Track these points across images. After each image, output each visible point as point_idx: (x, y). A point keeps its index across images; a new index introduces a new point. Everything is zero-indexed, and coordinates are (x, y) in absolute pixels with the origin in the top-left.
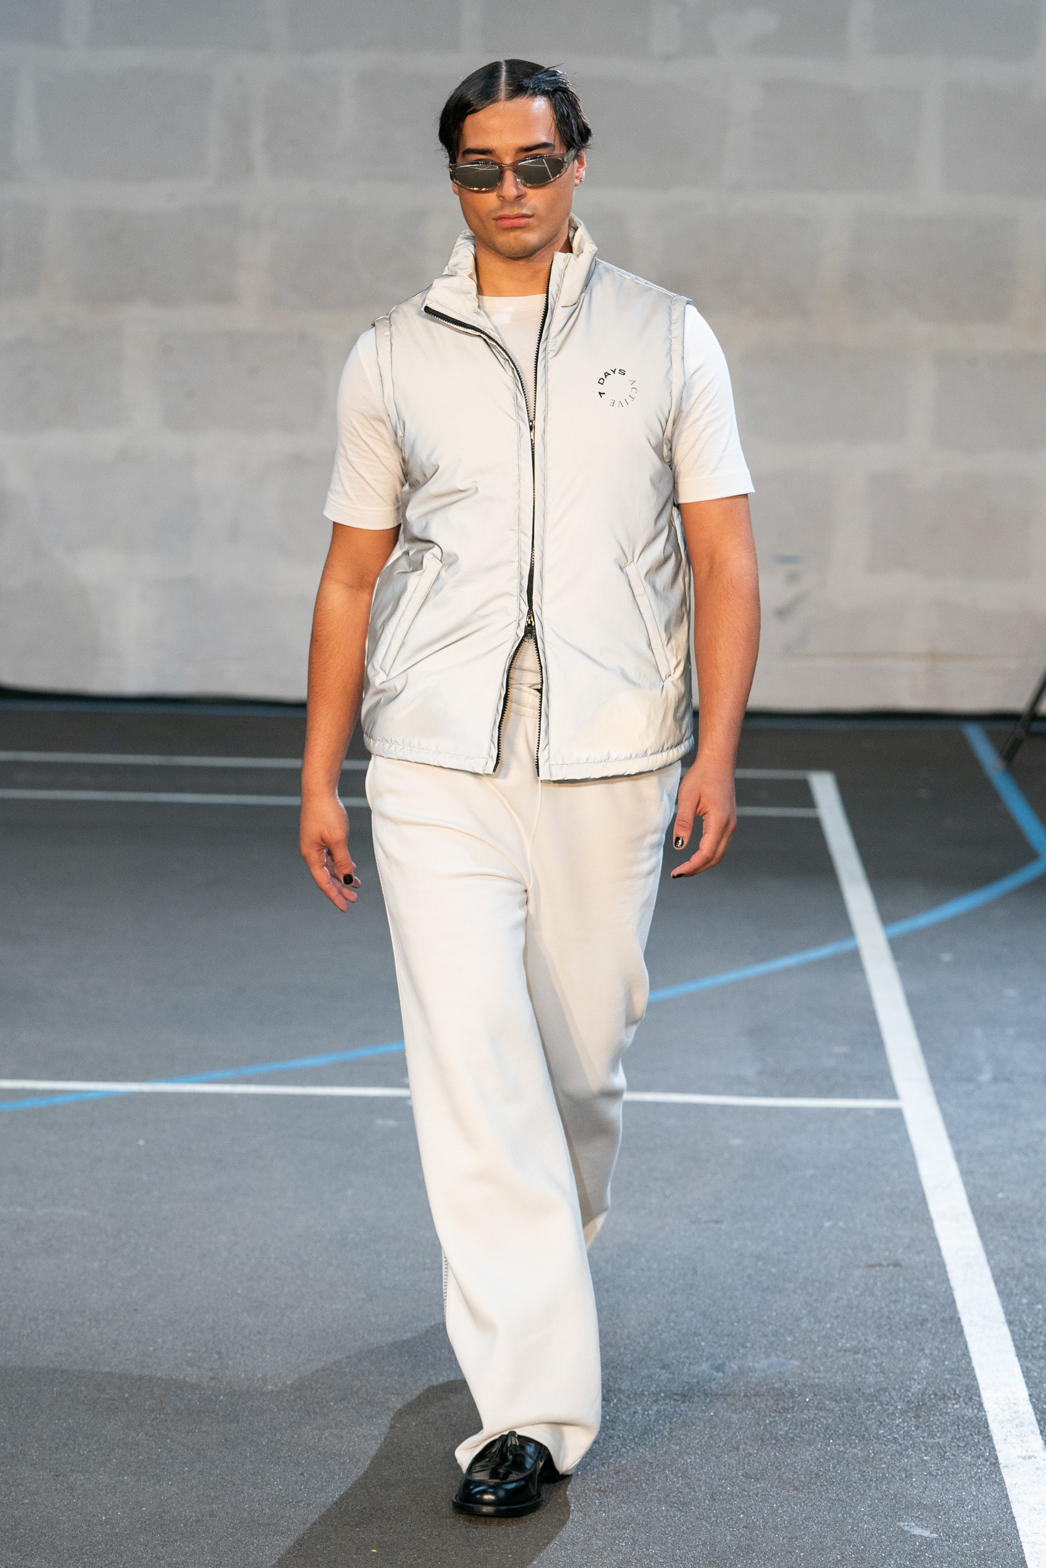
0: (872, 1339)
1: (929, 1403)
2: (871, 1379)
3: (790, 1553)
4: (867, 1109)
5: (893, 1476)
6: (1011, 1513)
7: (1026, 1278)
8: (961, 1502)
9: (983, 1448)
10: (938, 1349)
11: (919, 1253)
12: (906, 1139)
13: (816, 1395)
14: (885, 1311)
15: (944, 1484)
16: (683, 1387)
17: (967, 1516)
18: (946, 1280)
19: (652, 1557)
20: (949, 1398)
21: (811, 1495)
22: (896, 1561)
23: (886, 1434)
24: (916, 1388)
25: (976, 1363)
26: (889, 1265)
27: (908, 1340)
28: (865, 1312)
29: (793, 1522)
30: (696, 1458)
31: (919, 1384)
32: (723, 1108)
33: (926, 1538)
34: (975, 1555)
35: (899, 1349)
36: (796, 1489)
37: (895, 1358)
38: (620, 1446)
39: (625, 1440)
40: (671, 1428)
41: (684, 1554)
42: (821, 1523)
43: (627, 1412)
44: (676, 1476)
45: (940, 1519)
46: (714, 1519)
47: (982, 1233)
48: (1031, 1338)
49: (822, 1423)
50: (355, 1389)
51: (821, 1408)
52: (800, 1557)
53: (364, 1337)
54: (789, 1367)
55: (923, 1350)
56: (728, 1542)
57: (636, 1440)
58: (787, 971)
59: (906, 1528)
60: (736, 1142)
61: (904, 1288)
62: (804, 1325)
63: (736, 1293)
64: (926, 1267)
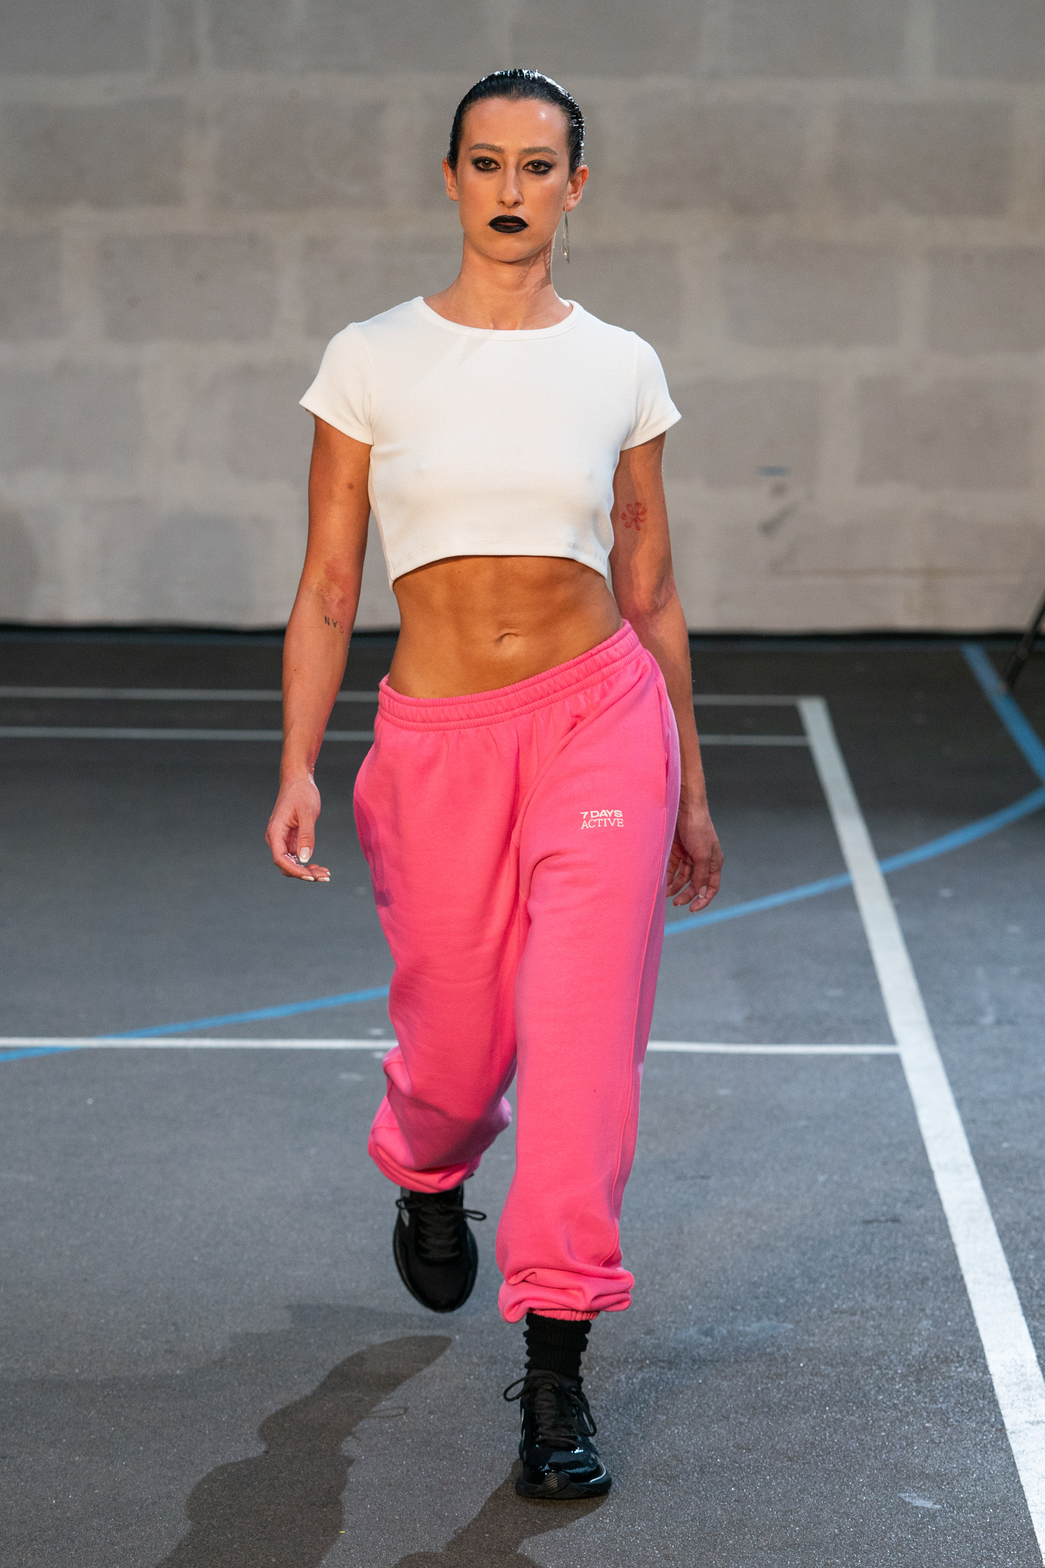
0: (870, 1299)
1: (931, 1367)
2: (869, 1342)
3: (785, 1528)
4: (863, 1055)
5: (893, 1445)
6: (1019, 1481)
7: (1033, 1233)
8: (965, 1471)
9: (988, 1414)
10: (940, 1309)
11: (919, 1207)
12: (904, 1086)
13: (810, 1360)
14: (883, 1269)
15: (947, 1452)
16: (670, 1353)
17: (972, 1486)
18: (948, 1235)
19: (638, 1534)
20: (952, 1361)
21: (806, 1466)
22: (897, 1535)
23: (885, 1400)
24: (916, 1350)
25: (980, 1323)
26: (887, 1221)
27: (908, 1300)
28: (862, 1272)
29: (787, 1495)
30: (683, 1429)
31: (920, 1346)
32: (710, 1056)
33: (928, 1510)
34: (981, 1527)
35: (898, 1309)
36: (790, 1459)
37: (895, 1319)
38: (603, 1417)
39: (608, 1410)
40: (657, 1397)
41: (671, 1530)
42: (817, 1495)
43: (611, 1381)
44: (663, 1447)
45: (943, 1489)
46: (703, 1493)
47: (986, 1186)
48: (1038, 1296)
49: (817, 1389)
50: (320, 1361)
51: (816, 1373)
52: (795, 1531)
54: (782, 1331)
55: (923, 1310)
56: (718, 1517)
57: (620, 1410)
58: (777, 910)
59: (907, 1500)
60: (723, 1092)
61: (903, 1245)
62: (797, 1286)
63: (725, 1253)
64: (926, 1222)
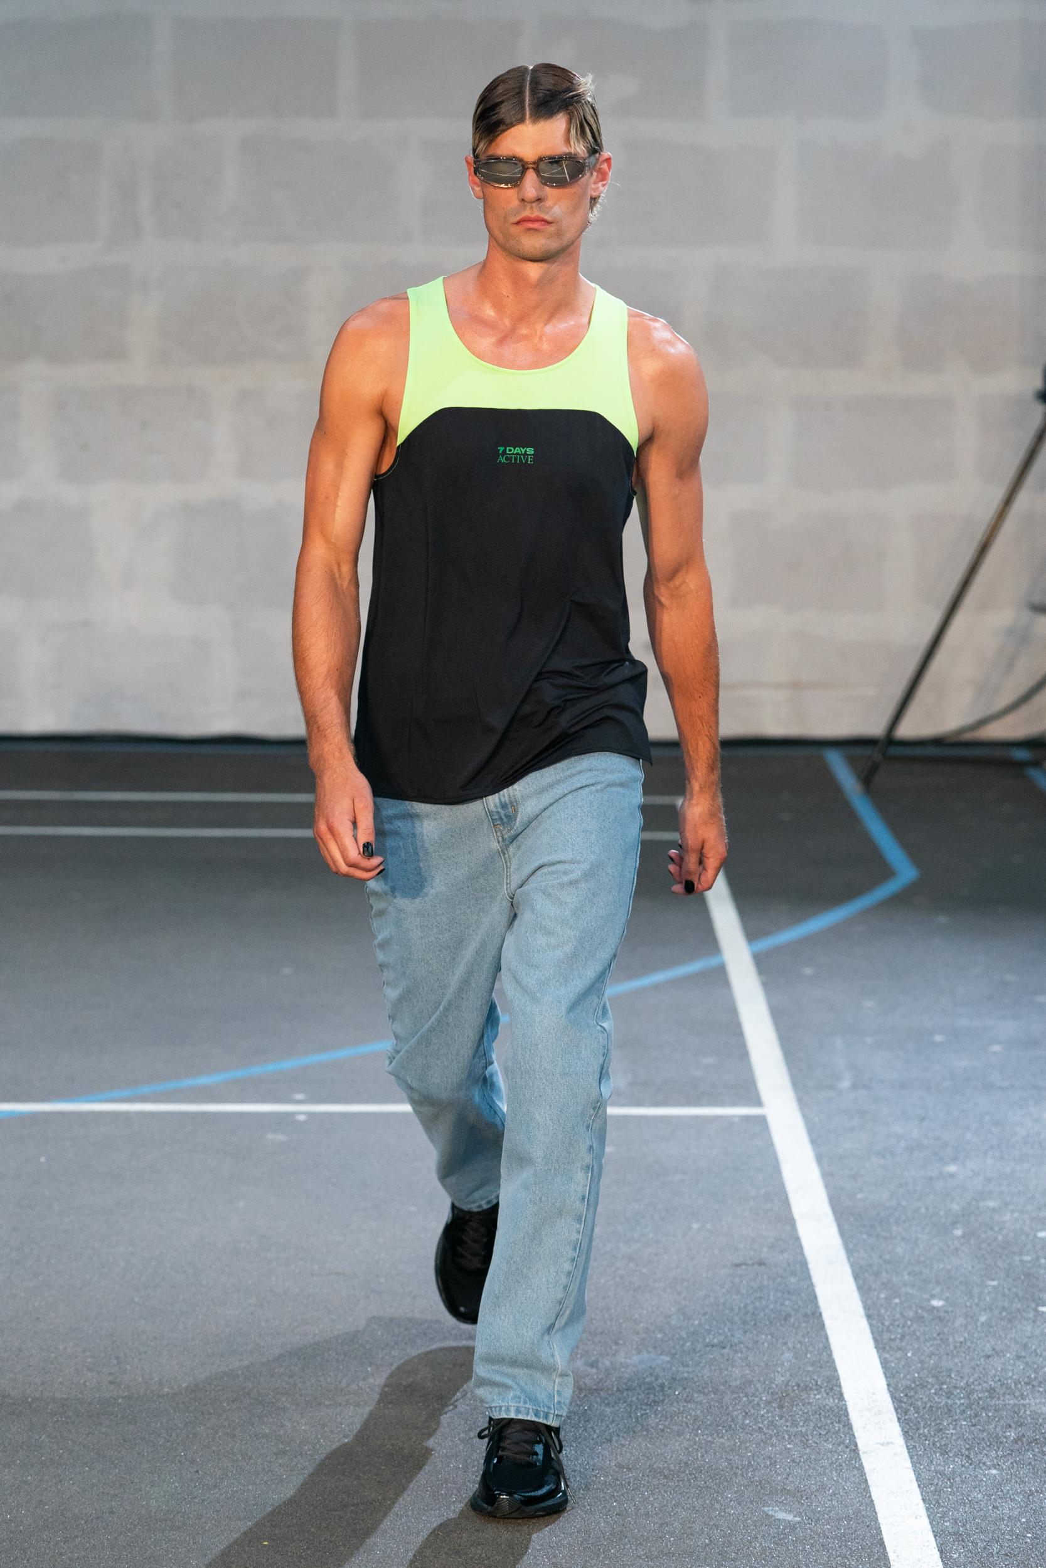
0: (738, 1334)
1: (792, 1395)
2: (737, 1373)
3: (661, 1538)
4: (733, 1116)
5: (758, 1464)
6: (870, 1496)
7: (884, 1274)
8: (822, 1488)
9: (843, 1436)
10: (800, 1342)
11: (783, 1252)
12: (770, 1144)
13: (684, 1389)
14: (750, 1307)
15: (806, 1470)
17: (828, 1500)
18: (809, 1278)
20: (811, 1389)
21: (681, 1483)
22: (761, 1544)
23: (751, 1424)
25: (836, 1356)
26: (753, 1264)
27: (772, 1335)
28: (731, 1309)
29: (663, 1509)
31: (782, 1376)
33: (789, 1521)
34: (836, 1537)
35: (763, 1343)
36: (666, 1477)
37: (760, 1352)
41: (560, 1541)
42: (690, 1509)
45: (802, 1504)
47: (842, 1231)
49: (690, 1415)
50: (247, 1391)
51: (689, 1400)
52: (670, 1541)
54: (660, 1363)
55: (785, 1344)
58: (657, 987)
59: (770, 1513)
61: (768, 1285)
62: (673, 1322)
64: (789, 1265)
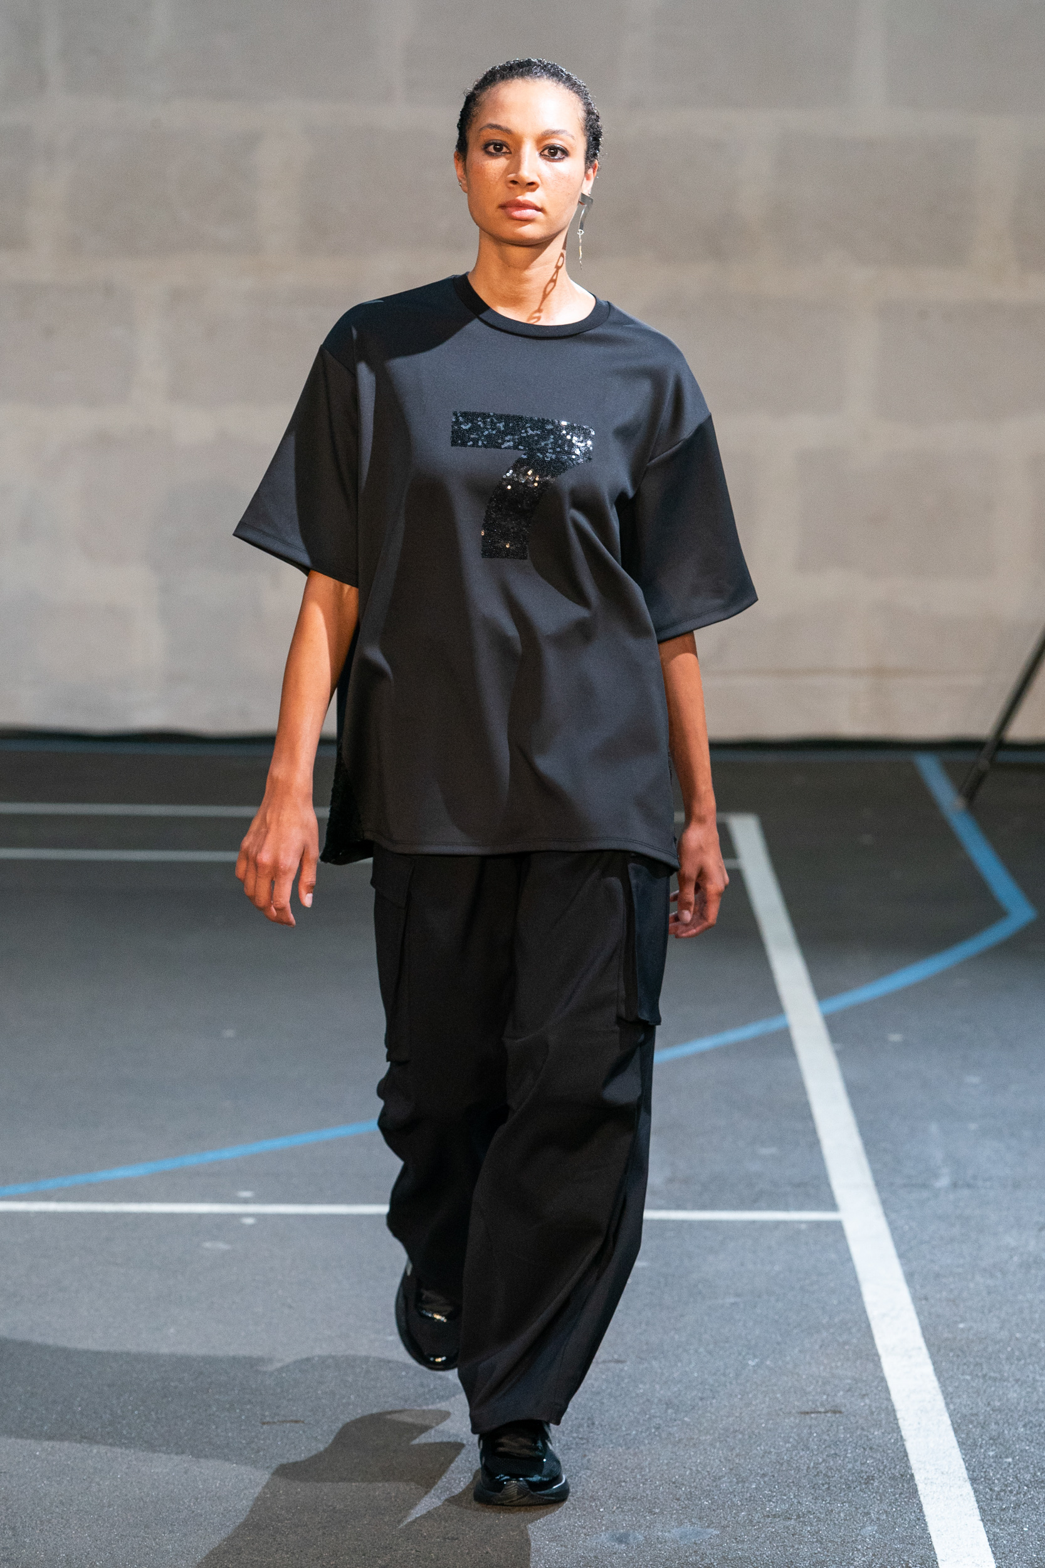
0: (807, 1501)
2: (805, 1550)
4: (801, 1222)
7: (993, 1426)
10: (886, 1512)
11: (863, 1396)
12: (847, 1257)
14: (822, 1467)
16: (578, 1562)
18: (898, 1429)
24: (859, 1560)
25: (932, 1529)
26: (826, 1412)
27: (849, 1502)
28: (798, 1469)
31: (864, 1556)
35: (839, 1513)
37: (835, 1524)
47: (939, 1372)
53: (189, 1506)
54: (707, 1537)
55: (868, 1514)
58: (702, 1056)
61: (845, 1439)
62: (724, 1486)
63: (642, 1448)
64: (872, 1413)
